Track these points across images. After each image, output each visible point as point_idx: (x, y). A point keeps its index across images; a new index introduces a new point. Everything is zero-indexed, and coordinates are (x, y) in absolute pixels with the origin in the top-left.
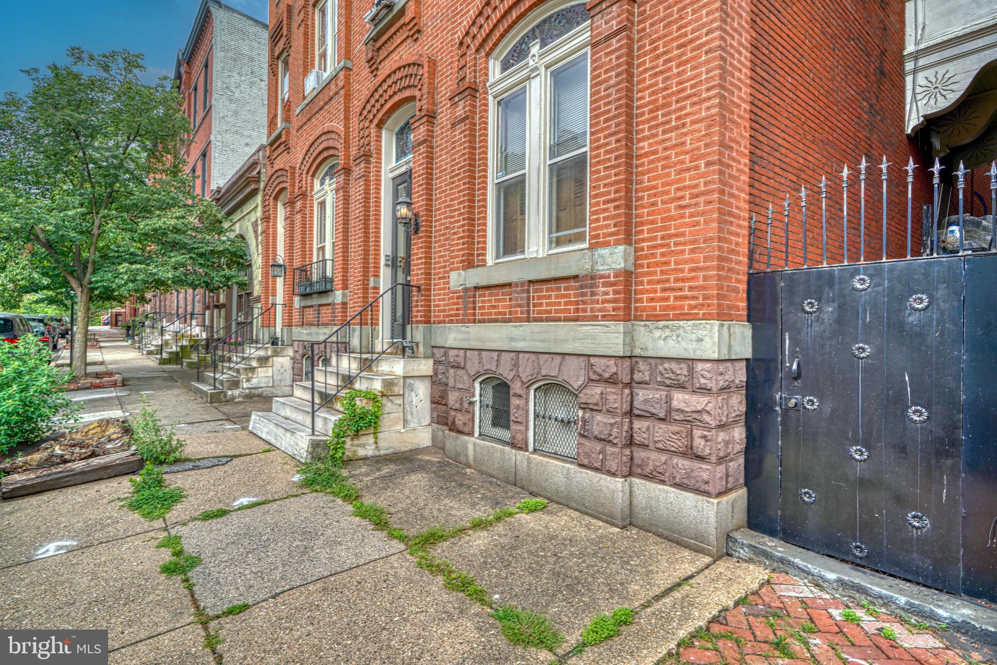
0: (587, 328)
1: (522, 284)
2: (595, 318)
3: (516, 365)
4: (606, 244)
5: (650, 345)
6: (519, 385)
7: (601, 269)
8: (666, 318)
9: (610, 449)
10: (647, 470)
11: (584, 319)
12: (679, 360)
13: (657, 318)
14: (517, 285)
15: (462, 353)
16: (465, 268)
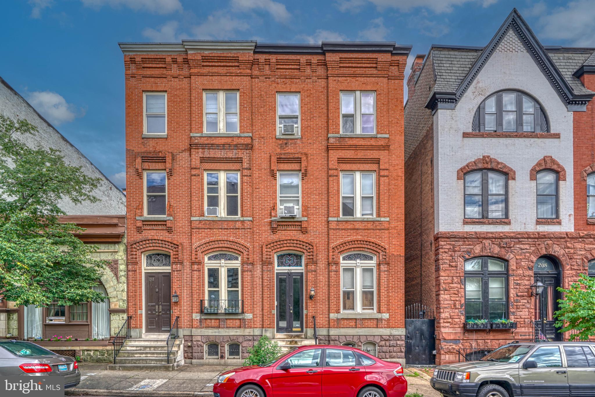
0: (381, 330)
1: (360, 319)
2: (382, 328)
3: (360, 338)
4: (385, 313)
5: (393, 333)
6: (360, 343)
7: (384, 318)
8: (395, 328)
9: (386, 354)
10: (392, 357)
11: (379, 328)
12: (398, 335)
13: (394, 328)
14: (358, 319)
15: (337, 337)
16: (336, 313)
